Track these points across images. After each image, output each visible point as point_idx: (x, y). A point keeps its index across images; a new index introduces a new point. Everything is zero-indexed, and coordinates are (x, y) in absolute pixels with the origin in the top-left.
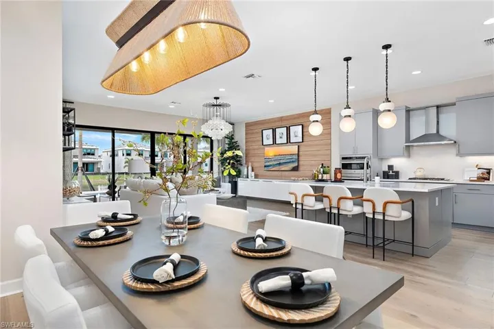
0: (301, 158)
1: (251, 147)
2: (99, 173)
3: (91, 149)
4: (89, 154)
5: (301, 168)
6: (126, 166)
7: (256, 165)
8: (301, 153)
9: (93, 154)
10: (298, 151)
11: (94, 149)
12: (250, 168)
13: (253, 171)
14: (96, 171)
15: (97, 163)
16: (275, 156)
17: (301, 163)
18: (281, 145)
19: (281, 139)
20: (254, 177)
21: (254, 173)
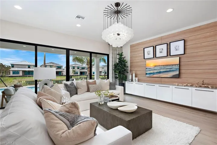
0: (182, 68)
1: (134, 61)
2: (62, 76)
3: (60, 66)
4: (59, 68)
5: (182, 76)
6: (73, 73)
7: (138, 73)
8: (182, 63)
9: (61, 68)
10: (179, 62)
11: (61, 66)
12: (134, 75)
13: (136, 77)
14: (62, 74)
15: (62, 71)
16: (155, 66)
17: (182, 71)
18: (161, 58)
19: (161, 53)
20: (138, 82)
21: (137, 78)
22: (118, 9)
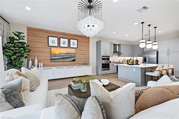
0: (76, 56)
16: (60, 53)
18: (64, 48)
19: (64, 44)
20: (43, 67)
21: (42, 63)
22: (90, 4)
